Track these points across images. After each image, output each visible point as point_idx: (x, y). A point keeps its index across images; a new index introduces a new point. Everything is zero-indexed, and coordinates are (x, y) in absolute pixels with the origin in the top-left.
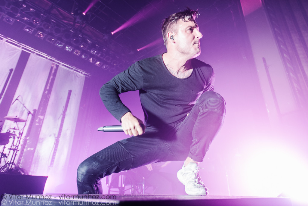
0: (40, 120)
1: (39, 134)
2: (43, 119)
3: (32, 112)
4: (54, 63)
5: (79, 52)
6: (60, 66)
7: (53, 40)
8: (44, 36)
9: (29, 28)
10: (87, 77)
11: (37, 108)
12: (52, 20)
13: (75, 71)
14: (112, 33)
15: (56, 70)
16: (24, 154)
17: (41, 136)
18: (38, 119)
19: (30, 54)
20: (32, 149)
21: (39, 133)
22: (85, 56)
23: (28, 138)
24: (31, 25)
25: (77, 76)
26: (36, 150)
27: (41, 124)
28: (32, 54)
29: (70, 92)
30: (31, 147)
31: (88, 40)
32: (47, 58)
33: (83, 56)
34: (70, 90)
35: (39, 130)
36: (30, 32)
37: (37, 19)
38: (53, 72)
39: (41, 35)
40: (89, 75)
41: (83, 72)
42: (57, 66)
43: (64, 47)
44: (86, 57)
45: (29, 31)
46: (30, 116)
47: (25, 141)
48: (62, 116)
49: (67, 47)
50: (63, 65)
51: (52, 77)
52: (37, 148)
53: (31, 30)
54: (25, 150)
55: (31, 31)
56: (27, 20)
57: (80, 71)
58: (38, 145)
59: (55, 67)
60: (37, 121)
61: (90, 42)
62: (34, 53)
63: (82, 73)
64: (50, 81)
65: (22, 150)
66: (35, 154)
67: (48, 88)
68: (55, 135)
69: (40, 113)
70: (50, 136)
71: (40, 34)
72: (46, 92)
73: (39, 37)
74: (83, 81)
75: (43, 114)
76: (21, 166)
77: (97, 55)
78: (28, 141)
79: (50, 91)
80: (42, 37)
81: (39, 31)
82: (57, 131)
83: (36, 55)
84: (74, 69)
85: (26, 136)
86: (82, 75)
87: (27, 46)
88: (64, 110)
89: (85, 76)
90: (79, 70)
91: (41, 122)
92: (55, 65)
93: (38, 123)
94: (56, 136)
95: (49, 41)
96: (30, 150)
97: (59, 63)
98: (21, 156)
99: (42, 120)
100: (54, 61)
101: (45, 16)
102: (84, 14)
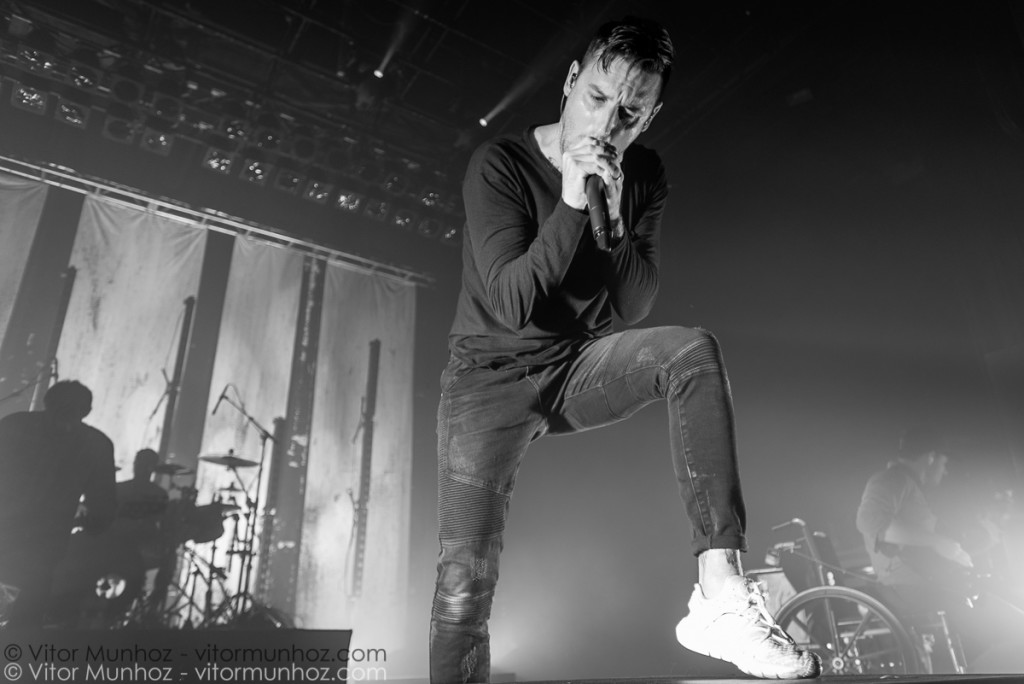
0: (298, 448)
1: (302, 497)
2: (308, 446)
3: (271, 429)
4: (309, 254)
5: (384, 208)
6: (331, 262)
7: (295, 180)
8: (266, 174)
9: (220, 157)
10: (422, 285)
11: (283, 413)
12: (284, 116)
13: (381, 274)
14: (483, 122)
15: (320, 279)
16: (270, 563)
17: (309, 501)
18: (293, 447)
19: (233, 238)
20: (291, 545)
21: (301, 491)
22: (403, 219)
23: (273, 512)
24: (223, 146)
25: (389, 288)
26: (303, 548)
27: (303, 463)
28: (240, 238)
29: (375, 347)
30: (286, 539)
31: (406, 161)
32: (285, 243)
33: (397, 217)
34: (373, 339)
35: (302, 481)
36: (223, 168)
37: (236, 122)
38: (312, 285)
39: (258, 171)
40: (429, 280)
41: (405, 272)
42: (322, 265)
43: (335, 197)
44: (407, 220)
45: (219, 167)
46: (269, 443)
47: (268, 520)
48: (362, 432)
49: (343, 198)
50: (339, 258)
51: (310, 303)
52: (304, 541)
53: (223, 161)
54: (271, 548)
55: (225, 164)
56: (208, 129)
57: (397, 270)
58: (306, 531)
59: (315, 268)
60: (290, 453)
61: (412, 166)
62: (244, 232)
63: (403, 276)
64: (308, 318)
65: (265, 552)
66: (302, 558)
67: (305, 343)
68: (351, 495)
69: (295, 428)
70: (336, 498)
71: (251, 168)
72: (303, 357)
73: (251, 179)
74: (410, 302)
75: (305, 428)
76: (267, 600)
77: (441, 205)
78: (275, 521)
79: (312, 352)
80: (260, 177)
81: (247, 161)
82: (353, 480)
83: (251, 238)
84: (376, 264)
85: (267, 508)
86: (407, 283)
87: (220, 214)
88: (365, 410)
89: (413, 284)
90: (392, 268)
91: (303, 456)
92: (314, 262)
93: (293, 459)
94: (356, 497)
95: (283, 188)
96: (285, 547)
97: (327, 254)
98: (262, 570)
99: (305, 450)
100: (310, 250)
101: (258, 106)
102: (378, 74)
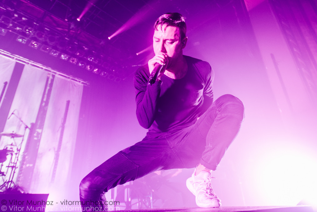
0: (38, 134)
1: (38, 150)
2: (42, 133)
3: (29, 126)
4: (50, 73)
5: (76, 60)
6: (57, 76)
7: (48, 49)
8: (38, 46)
9: (23, 38)
10: (85, 85)
11: (34, 121)
12: (46, 29)
13: (72, 81)
14: (109, 38)
15: (52, 80)
16: (23, 171)
17: (40, 151)
18: (36, 133)
19: (24, 65)
20: (31, 165)
21: (37, 147)
23: (26, 154)
24: (24, 35)
25: (75, 85)
26: (36, 167)
27: (39, 138)
28: (26, 65)
29: (68, 102)
30: (30, 163)
31: (84, 47)
32: (42, 68)
33: (80, 63)
34: (68, 100)
35: (38, 144)
36: (23, 42)
37: (29, 28)
38: (49, 82)
39: (35, 44)
40: (88, 84)
41: (80, 81)
42: (54, 76)
43: (60, 55)
44: (83, 65)
45: (22, 42)
46: (28, 130)
47: (24, 157)
48: (60, 129)
49: (62, 56)
50: (59, 75)
51: (48, 88)
52: (36, 164)
53: (24, 40)
54: (24, 166)
55: (24, 41)
56: (20, 30)
57: (78, 80)
58: (38, 161)
59: (51, 77)
60: (35, 135)
61: (86, 49)
62: (28, 63)
63: (80, 82)
64: (47, 92)
65: (21, 167)
66: (35, 170)
67: (45, 100)
68: (54, 149)
69: (38, 127)
70: (50, 150)
71: (33, 43)
72: (44, 104)
73: (32, 46)
74: (81, 90)
75: (41, 127)
76: (20, 184)
77: (94, 62)
78: (26, 157)
79: (47, 103)
80: (36, 46)
81: (32, 41)
82: (56, 145)
83: (31, 66)
84: (71, 78)
85: (24, 152)
86: (80, 84)
87: (21, 57)
88: (62, 122)
89: (83, 85)
90: (76, 79)
91: (40, 136)
92: (51, 75)
93: (36, 137)
94: (56, 150)
95: (43, 51)
96: (29, 166)
97: (55, 73)
98: (19, 174)
99: (40, 134)
100: (50, 71)
101: (38, 25)
102: (78, 20)
